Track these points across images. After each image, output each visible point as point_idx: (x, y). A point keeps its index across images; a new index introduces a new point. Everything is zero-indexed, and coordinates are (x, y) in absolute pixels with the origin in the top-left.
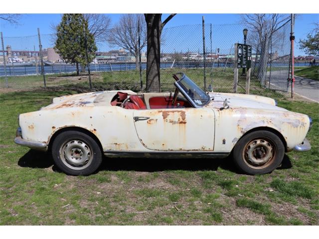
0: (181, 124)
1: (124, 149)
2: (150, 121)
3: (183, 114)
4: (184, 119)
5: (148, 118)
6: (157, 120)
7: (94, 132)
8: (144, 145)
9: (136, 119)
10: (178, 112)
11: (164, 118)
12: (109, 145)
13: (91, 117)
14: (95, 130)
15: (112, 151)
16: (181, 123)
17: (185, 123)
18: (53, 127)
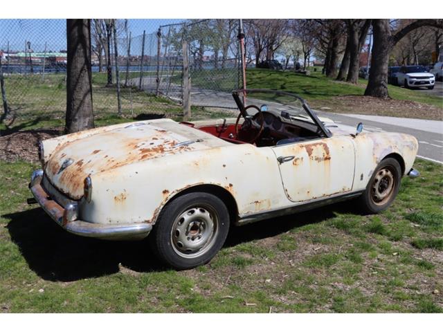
0: (326, 161)
1: (265, 207)
2: (296, 160)
3: (326, 147)
4: (328, 154)
5: (293, 157)
6: (302, 158)
7: (229, 190)
8: (289, 196)
9: (281, 160)
10: (320, 144)
11: (310, 155)
12: (247, 206)
13: (224, 166)
14: (231, 185)
15: (250, 214)
16: (326, 159)
17: (329, 159)
18: (165, 192)
